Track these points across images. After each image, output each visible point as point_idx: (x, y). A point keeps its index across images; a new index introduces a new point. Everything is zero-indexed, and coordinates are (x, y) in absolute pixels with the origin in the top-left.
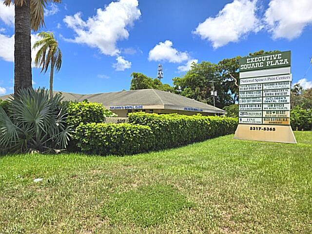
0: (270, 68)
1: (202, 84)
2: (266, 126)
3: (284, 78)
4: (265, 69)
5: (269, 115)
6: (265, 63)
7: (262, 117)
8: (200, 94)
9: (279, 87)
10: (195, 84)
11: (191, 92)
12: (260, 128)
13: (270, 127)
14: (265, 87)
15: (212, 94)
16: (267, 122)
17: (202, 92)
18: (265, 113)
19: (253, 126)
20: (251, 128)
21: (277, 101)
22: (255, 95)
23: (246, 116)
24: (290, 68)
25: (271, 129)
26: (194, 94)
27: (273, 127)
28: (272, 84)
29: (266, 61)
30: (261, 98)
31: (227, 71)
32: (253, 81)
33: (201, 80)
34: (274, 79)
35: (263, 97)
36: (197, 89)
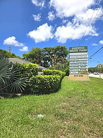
0: (81, 52)
1: (37, 57)
2: (80, 75)
3: (85, 56)
4: (79, 52)
5: (81, 70)
6: (79, 50)
7: (78, 71)
8: (36, 62)
9: (84, 59)
10: (34, 57)
11: (32, 60)
12: (78, 76)
13: (81, 75)
14: (79, 60)
15: (42, 62)
16: (80, 73)
17: (37, 61)
18: (79, 69)
19: (75, 75)
20: (74, 76)
21: (83, 65)
22: (75, 62)
23: (72, 71)
24: (87, 53)
25: (82, 76)
26: (33, 61)
27: (82, 75)
28: (82, 58)
29: (79, 49)
30: (78, 64)
31: (47, 52)
32: (74, 57)
33: (36, 55)
34: (82, 56)
35: (78, 63)
36: (35, 59)
